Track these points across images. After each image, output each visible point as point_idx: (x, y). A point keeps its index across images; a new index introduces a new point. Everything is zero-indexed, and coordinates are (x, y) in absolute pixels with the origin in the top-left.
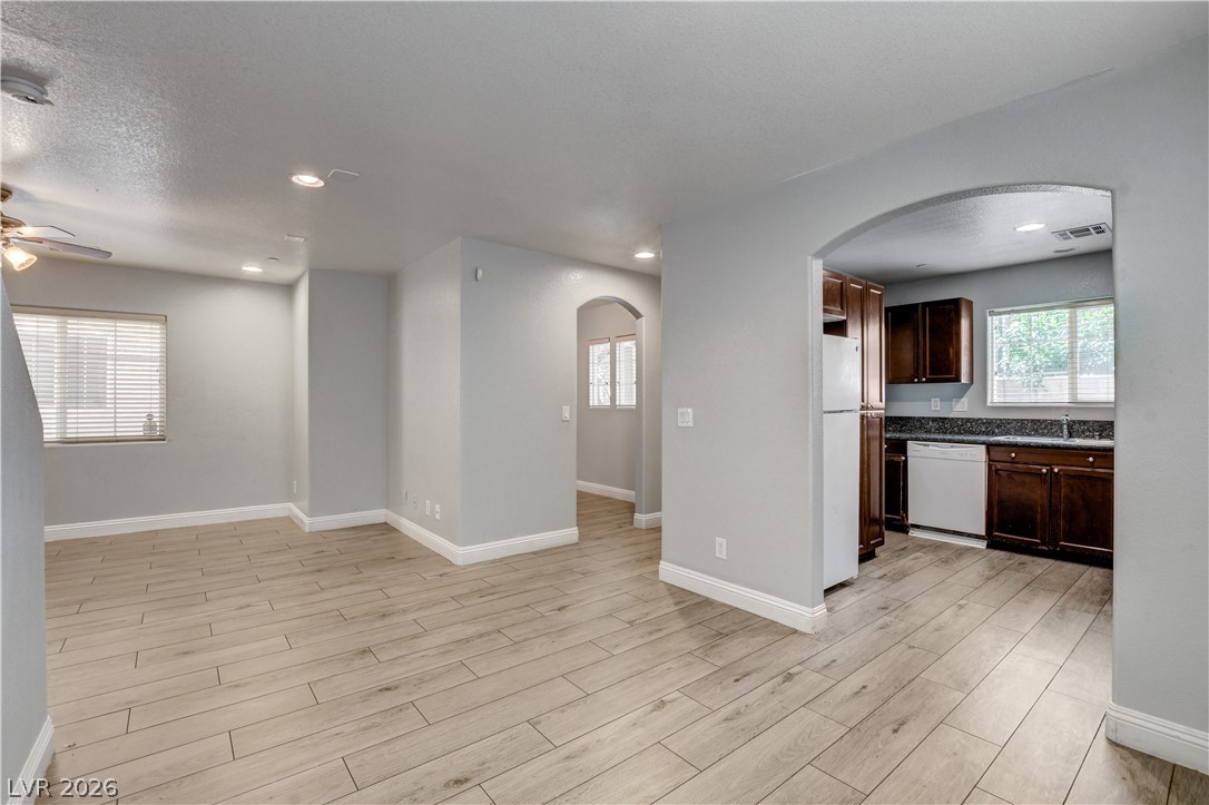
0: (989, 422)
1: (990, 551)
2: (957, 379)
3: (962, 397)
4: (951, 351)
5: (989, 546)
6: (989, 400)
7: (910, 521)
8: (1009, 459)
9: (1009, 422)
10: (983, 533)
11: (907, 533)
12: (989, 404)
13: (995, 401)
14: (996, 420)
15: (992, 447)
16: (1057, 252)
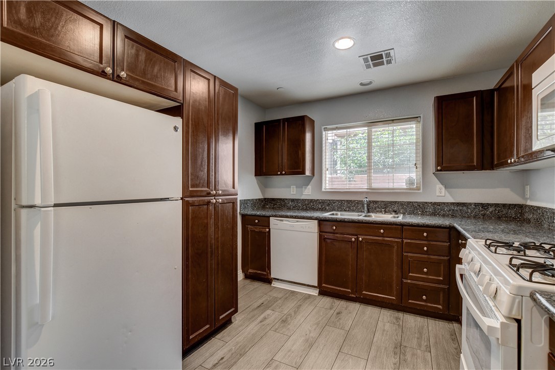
0: (323, 202)
1: (321, 297)
2: (303, 173)
3: (308, 185)
5: (320, 294)
6: (323, 187)
7: (272, 276)
8: (332, 231)
9: (334, 201)
10: (317, 285)
11: (271, 284)
12: (323, 190)
13: (327, 188)
14: (327, 200)
15: (321, 221)
16: (362, 84)
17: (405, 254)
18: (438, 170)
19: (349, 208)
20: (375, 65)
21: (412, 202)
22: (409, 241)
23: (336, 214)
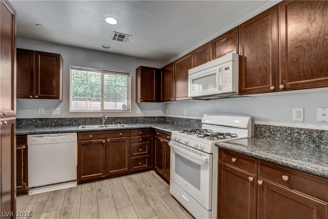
0: (71, 119)
1: (80, 186)
2: (57, 98)
3: (56, 107)
4: (54, 82)
5: (78, 184)
6: (70, 109)
7: (30, 186)
8: (89, 138)
9: (80, 119)
10: (76, 179)
11: (28, 193)
12: (70, 111)
13: (72, 109)
14: (74, 118)
15: (79, 133)
16: (103, 47)
17: (132, 144)
18: (141, 102)
19: (91, 122)
20: (118, 40)
21: (127, 117)
22: (134, 137)
23: (85, 127)
